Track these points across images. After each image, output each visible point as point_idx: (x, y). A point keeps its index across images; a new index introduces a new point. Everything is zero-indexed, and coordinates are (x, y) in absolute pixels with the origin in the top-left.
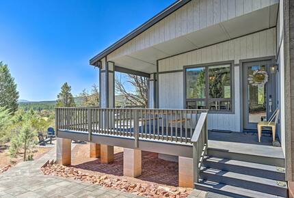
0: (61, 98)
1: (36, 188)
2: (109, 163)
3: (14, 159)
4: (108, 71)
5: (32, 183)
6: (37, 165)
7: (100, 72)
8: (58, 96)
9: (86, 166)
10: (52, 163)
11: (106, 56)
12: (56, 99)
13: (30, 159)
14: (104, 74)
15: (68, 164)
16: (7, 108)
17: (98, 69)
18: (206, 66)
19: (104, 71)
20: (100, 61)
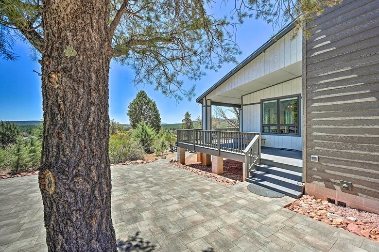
0: (184, 122)
1: (165, 170)
2: (207, 166)
3: (157, 158)
4: (207, 106)
5: (163, 168)
6: (167, 161)
7: (202, 107)
8: (183, 121)
9: (193, 166)
10: (175, 161)
11: (205, 96)
12: (182, 123)
13: (165, 158)
14: (204, 108)
15: (184, 163)
16: (155, 128)
17: (201, 105)
18: (278, 99)
19: (204, 106)
20: (202, 99)
